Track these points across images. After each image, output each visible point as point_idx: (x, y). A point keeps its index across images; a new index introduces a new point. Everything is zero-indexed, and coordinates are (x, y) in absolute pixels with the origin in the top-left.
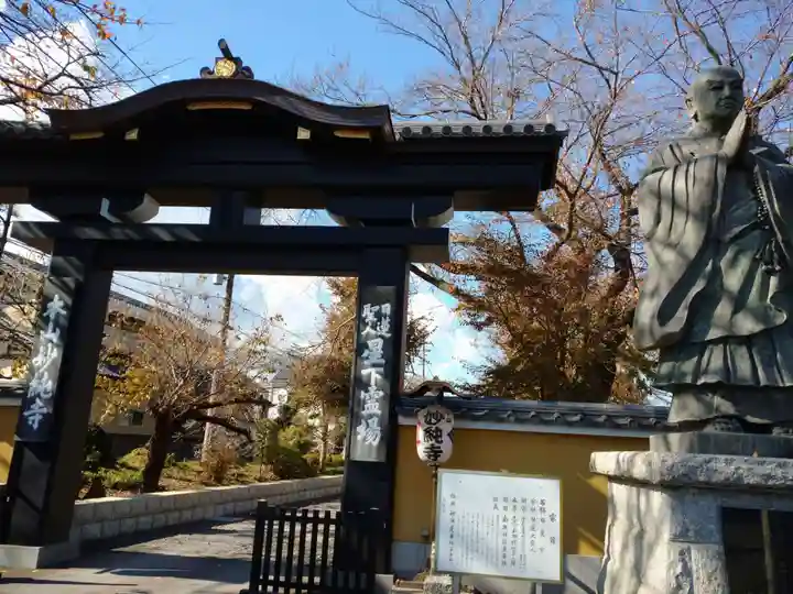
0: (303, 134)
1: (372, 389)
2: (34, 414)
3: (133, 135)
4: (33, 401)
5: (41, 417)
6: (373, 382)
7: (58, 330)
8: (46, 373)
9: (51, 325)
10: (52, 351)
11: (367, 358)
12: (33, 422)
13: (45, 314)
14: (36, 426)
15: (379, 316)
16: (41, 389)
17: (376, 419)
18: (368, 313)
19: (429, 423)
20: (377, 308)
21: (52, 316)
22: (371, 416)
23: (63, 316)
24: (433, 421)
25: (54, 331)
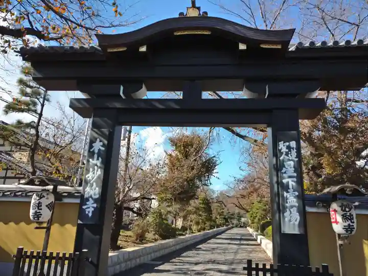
0: (242, 47)
1: (291, 190)
2: (89, 208)
3: (143, 49)
4: (87, 200)
5: (93, 209)
6: (291, 187)
7: (100, 159)
8: (94, 184)
9: (96, 156)
10: (97, 171)
11: (285, 173)
12: (89, 212)
13: (91, 150)
14: (90, 215)
15: (289, 148)
16: (92, 193)
17: (295, 209)
18: (282, 146)
19: (345, 211)
20: (287, 144)
21: (96, 151)
22: (292, 207)
23: (103, 151)
24: (347, 210)
25: (98, 159)
